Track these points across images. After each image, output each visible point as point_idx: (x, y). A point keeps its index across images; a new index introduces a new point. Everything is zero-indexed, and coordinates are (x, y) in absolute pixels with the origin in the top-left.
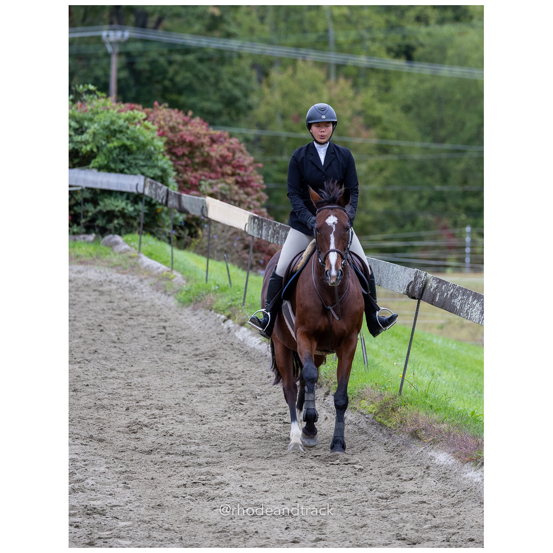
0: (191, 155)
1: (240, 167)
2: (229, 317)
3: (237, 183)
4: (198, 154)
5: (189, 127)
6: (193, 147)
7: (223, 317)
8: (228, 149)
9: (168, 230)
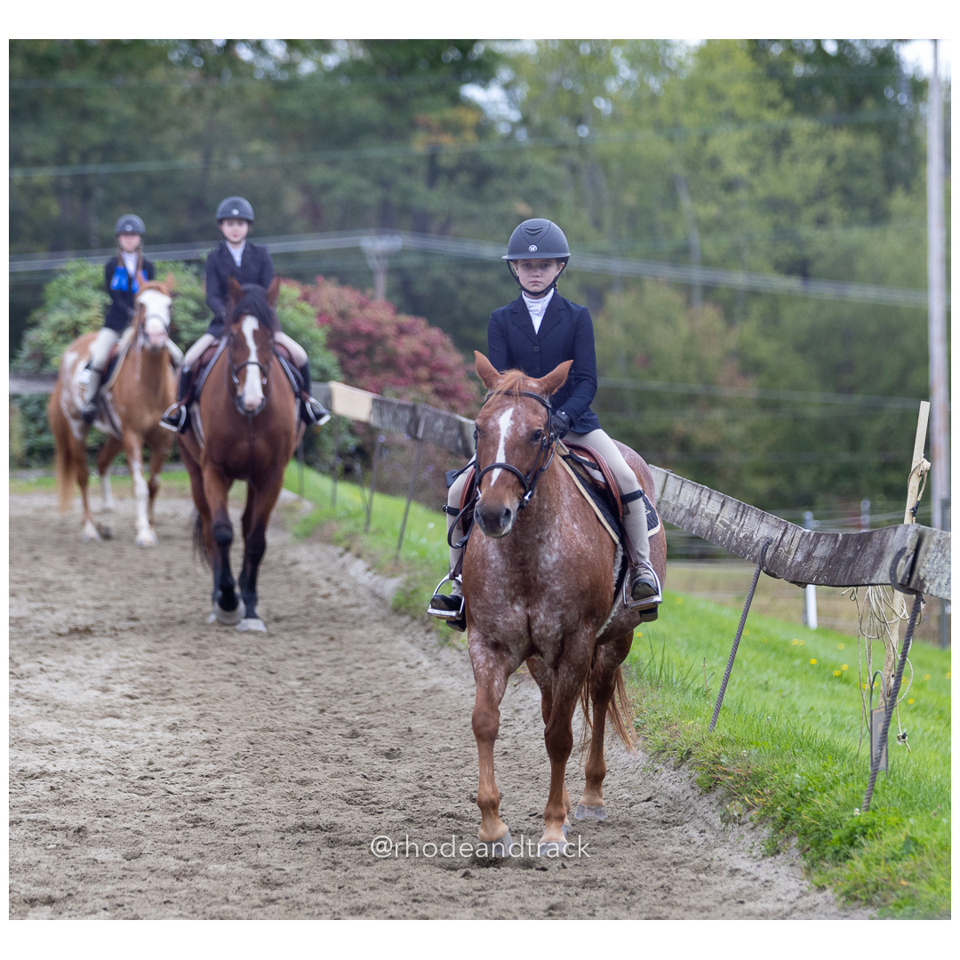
0: (369, 352)
1: (442, 369)
2: (347, 549)
3: (437, 392)
4: (379, 349)
5: (368, 313)
6: (372, 341)
7: (340, 550)
8: (425, 344)
9: (331, 459)
